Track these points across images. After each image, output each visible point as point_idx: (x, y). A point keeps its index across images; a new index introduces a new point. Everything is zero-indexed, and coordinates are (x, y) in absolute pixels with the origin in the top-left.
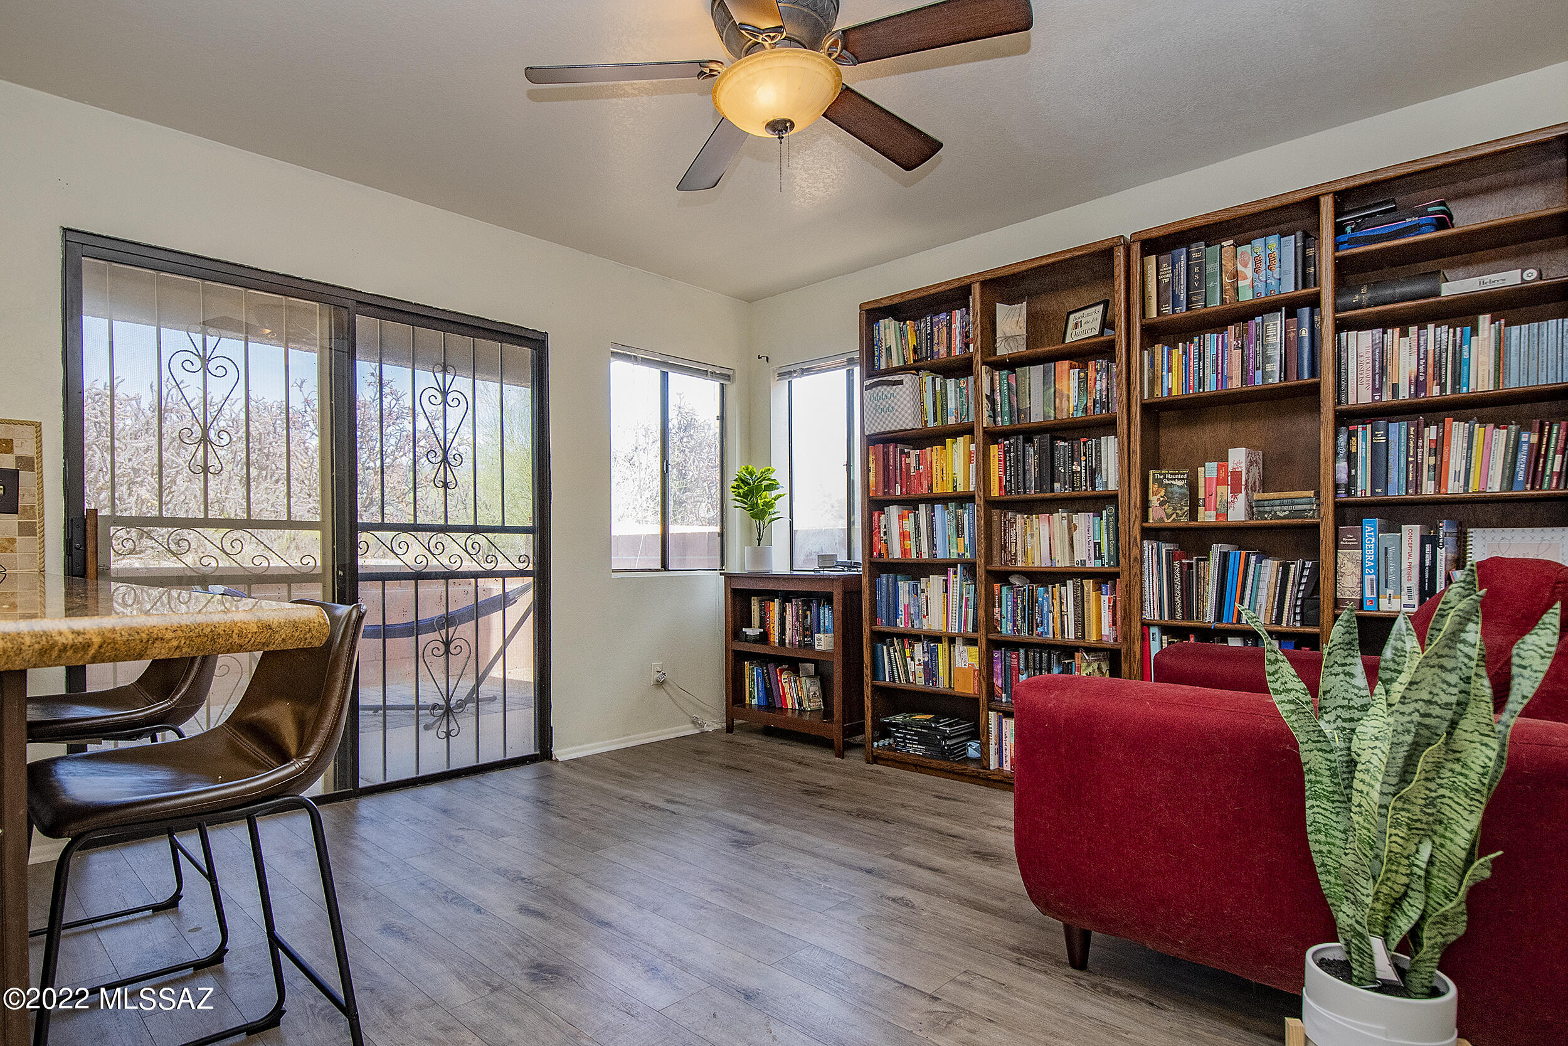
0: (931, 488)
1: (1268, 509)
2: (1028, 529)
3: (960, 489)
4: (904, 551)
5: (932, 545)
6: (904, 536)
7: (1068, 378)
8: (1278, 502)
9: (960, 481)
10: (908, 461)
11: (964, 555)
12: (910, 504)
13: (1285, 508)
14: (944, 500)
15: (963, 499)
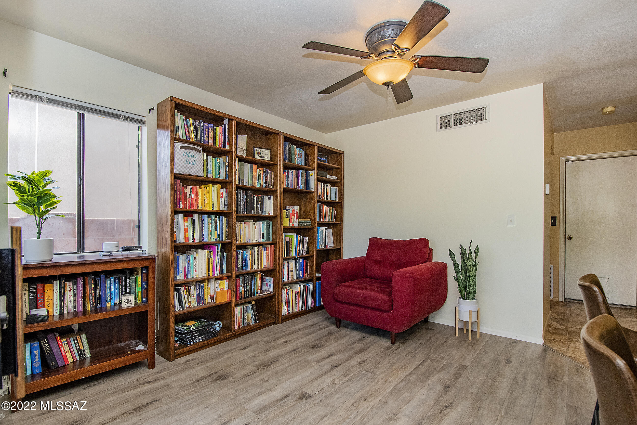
0: (198, 206)
1: (301, 223)
2: (241, 228)
3: (215, 209)
4: (187, 239)
5: (202, 235)
6: (186, 230)
7: (256, 171)
8: (303, 222)
9: (215, 205)
10: (185, 191)
11: (217, 239)
12: (188, 214)
13: (305, 223)
14: (209, 214)
15: (218, 214)
